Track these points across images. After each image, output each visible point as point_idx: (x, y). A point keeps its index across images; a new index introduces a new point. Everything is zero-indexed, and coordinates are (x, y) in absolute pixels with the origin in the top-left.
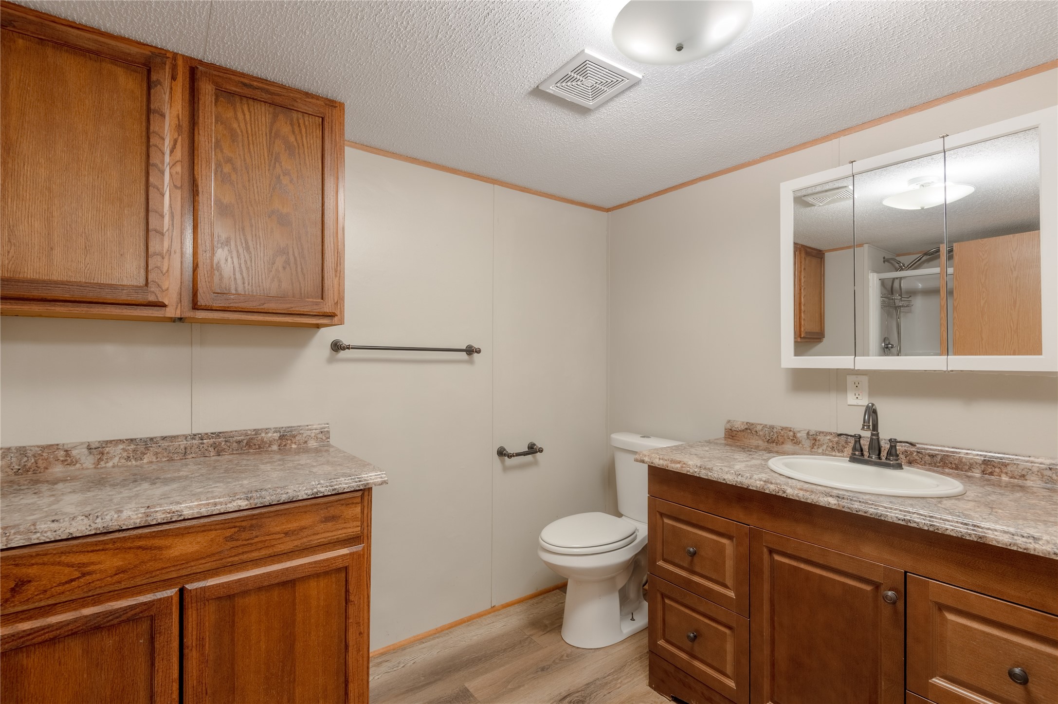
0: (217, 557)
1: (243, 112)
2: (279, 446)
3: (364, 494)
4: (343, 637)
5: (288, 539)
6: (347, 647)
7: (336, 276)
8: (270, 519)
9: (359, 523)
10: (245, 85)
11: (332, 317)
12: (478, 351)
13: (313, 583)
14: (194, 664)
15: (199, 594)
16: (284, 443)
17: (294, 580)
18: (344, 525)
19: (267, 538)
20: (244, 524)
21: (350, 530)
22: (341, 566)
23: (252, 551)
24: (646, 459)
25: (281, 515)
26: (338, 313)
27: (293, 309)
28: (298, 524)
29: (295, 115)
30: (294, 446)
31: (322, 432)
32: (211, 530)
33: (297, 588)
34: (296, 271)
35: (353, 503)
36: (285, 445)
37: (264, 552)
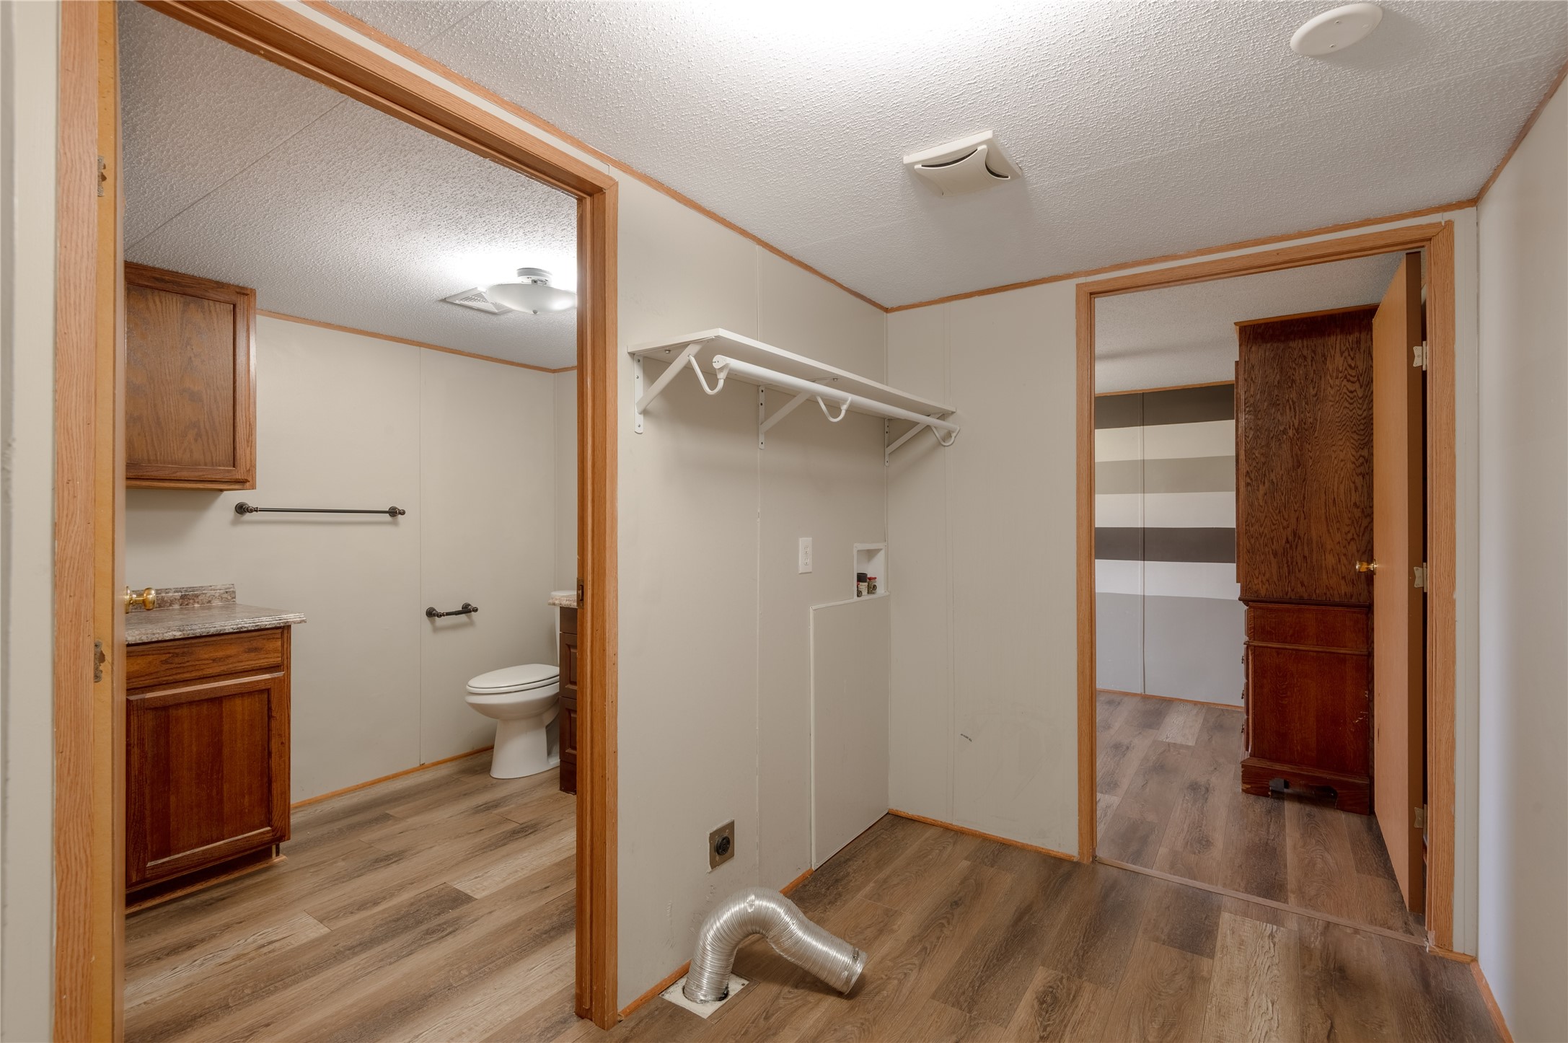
0: (154, 676)
1: (154, 302)
2: (181, 605)
3: (283, 630)
4: (266, 746)
5: (215, 664)
6: (270, 754)
7: (248, 446)
8: (200, 648)
9: (280, 655)
10: (157, 279)
11: (243, 483)
12: (403, 513)
13: (238, 701)
14: (136, 758)
15: (139, 704)
16: (186, 603)
17: (221, 697)
18: (266, 656)
19: (197, 663)
20: (177, 651)
21: (272, 660)
22: (264, 688)
23: (184, 673)
24: (557, 602)
25: (209, 645)
26: (250, 479)
27: (206, 476)
28: (224, 653)
29: (206, 302)
30: (196, 605)
31: (227, 592)
32: (149, 655)
33: (224, 705)
34: (208, 442)
35: (274, 638)
36: (187, 605)
37: (194, 674)
